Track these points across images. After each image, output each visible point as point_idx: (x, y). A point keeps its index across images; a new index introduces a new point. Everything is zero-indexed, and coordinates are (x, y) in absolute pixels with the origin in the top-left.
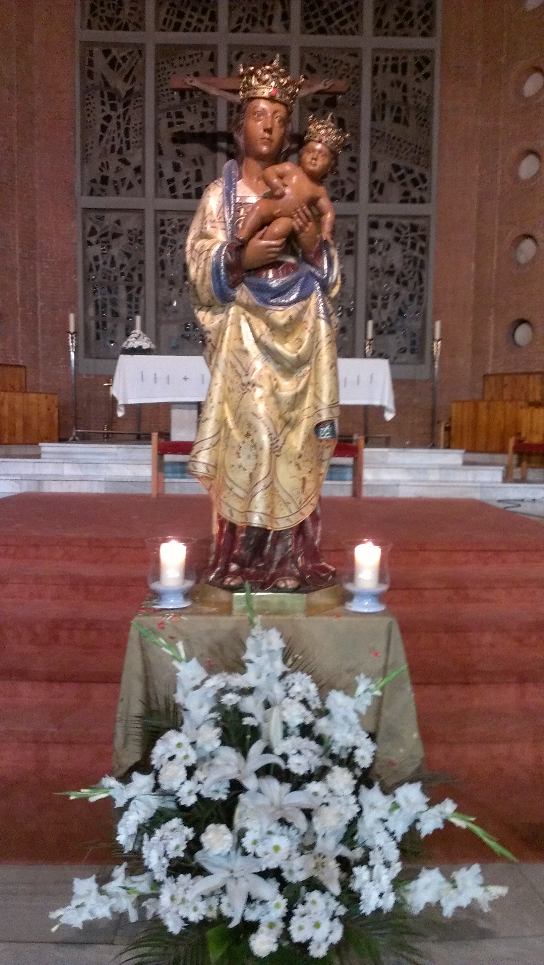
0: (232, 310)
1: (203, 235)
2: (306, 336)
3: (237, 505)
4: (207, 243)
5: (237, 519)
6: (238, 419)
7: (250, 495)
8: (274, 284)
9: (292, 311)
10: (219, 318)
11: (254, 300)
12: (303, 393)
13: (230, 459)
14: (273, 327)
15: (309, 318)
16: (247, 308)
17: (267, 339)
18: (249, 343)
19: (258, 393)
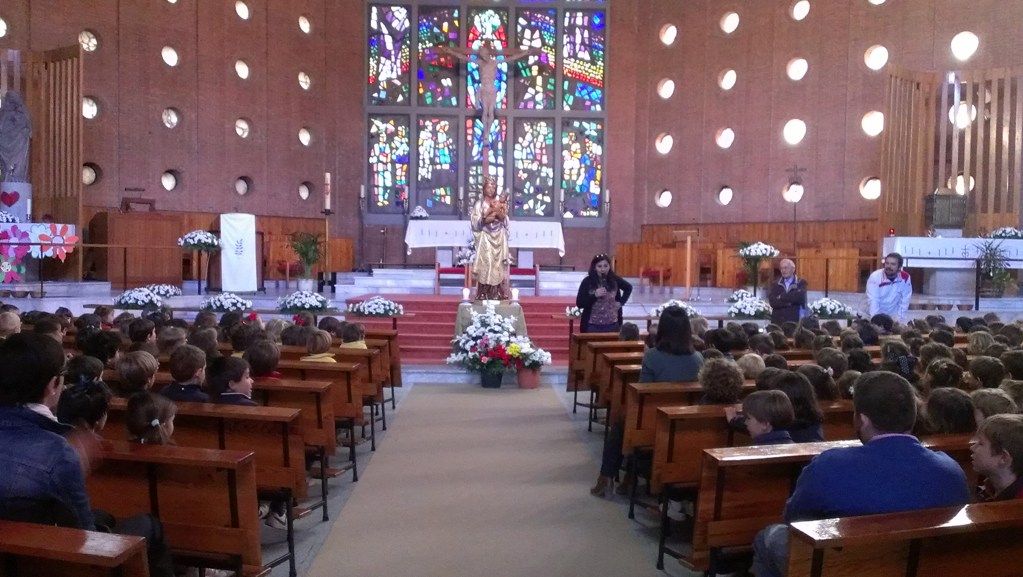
0: (482, 232)
1: (475, 215)
2: (500, 239)
3: (483, 280)
4: (476, 217)
5: (483, 283)
6: (483, 258)
7: (487, 277)
8: (493, 227)
9: (497, 233)
10: (479, 234)
11: (488, 231)
12: (500, 253)
13: (482, 269)
14: (492, 237)
15: (501, 235)
16: (486, 232)
17: (491, 240)
18: (487, 241)
19: (489, 253)
